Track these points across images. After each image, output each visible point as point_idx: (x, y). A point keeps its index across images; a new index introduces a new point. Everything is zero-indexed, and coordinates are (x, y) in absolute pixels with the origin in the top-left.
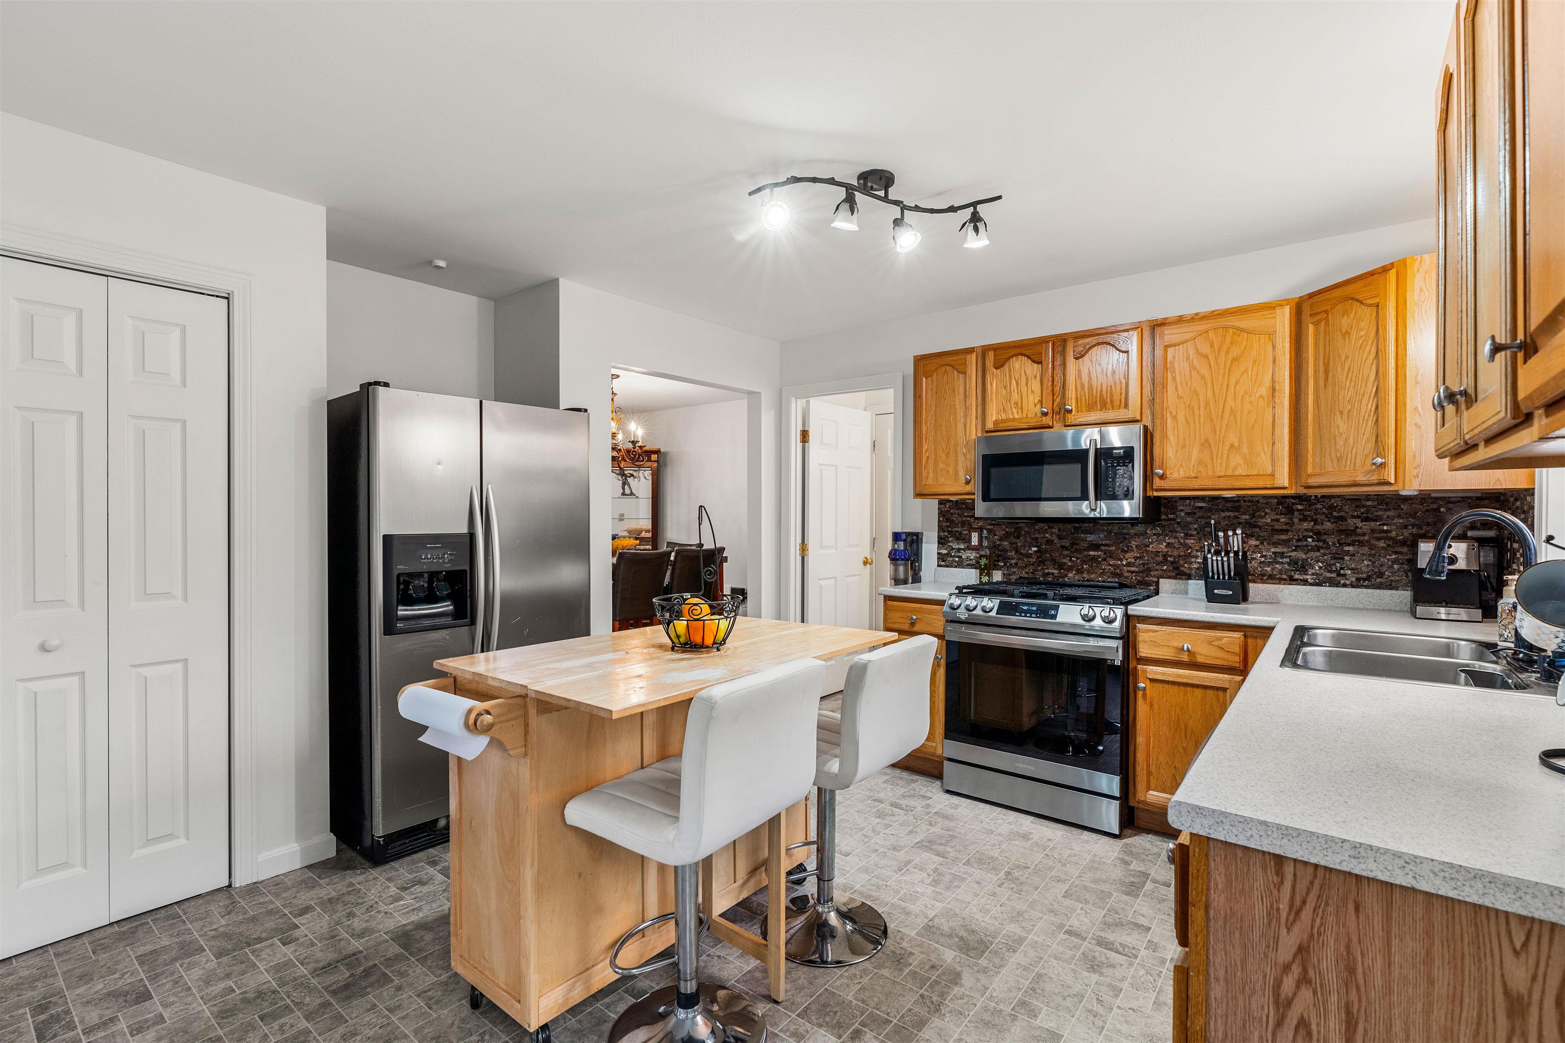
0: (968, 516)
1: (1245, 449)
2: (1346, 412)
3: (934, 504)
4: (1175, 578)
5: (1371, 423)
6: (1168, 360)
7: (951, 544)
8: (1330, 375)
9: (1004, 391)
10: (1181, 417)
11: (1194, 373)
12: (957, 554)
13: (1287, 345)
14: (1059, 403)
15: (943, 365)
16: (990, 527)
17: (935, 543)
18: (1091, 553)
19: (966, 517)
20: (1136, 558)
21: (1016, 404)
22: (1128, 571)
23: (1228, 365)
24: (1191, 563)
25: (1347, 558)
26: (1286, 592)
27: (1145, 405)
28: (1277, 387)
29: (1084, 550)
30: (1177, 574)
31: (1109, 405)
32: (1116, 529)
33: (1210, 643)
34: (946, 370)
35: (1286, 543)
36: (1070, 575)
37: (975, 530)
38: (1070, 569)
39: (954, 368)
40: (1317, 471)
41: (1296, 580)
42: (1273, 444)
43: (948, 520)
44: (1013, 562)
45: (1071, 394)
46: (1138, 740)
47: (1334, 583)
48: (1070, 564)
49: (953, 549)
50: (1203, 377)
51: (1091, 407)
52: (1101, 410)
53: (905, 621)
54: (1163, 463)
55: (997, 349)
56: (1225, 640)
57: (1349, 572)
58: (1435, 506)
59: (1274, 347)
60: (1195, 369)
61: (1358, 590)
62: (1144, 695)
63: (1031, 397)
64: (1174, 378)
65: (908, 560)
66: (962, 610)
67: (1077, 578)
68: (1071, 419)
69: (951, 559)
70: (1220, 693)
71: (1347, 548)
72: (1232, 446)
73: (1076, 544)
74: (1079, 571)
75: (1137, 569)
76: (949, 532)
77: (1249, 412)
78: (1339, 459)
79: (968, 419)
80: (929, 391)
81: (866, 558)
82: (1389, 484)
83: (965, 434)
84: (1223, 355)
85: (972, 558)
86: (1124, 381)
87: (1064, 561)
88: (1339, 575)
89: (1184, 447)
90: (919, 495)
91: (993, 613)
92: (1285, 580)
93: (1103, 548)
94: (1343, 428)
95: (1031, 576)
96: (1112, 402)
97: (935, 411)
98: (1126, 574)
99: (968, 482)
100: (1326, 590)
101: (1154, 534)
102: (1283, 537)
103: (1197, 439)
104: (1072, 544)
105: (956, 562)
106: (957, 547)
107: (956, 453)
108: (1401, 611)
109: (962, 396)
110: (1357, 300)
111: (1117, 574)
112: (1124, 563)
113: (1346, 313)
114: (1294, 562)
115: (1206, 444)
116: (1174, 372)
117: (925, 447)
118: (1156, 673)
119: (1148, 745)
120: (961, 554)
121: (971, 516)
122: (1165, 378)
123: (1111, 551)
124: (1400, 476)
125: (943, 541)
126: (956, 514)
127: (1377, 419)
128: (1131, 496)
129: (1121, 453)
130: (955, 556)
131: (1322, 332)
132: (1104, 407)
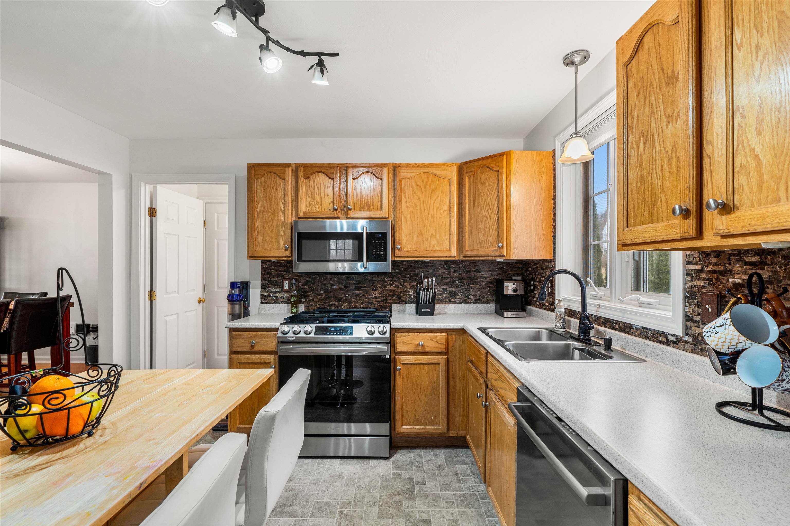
0: (281, 271)
1: (438, 237)
2: (484, 221)
3: (258, 263)
4: (399, 303)
5: (495, 227)
6: (402, 186)
7: (270, 289)
8: (476, 202)
9: (310, 194)
10: (408, 217)
11: (415, 195)
12: (275, 295)
13: (456, 185)
14: (343, 204)
15: (268, 172)
16: (296, 278)
17: (258, 288)
18: (356, 292)
20: (380, 294)
21: (318, 202)
22: (376, 301)
23: (430, 192)
24: (406, 295)
25: (471, 290)
26: (448, 307)
27: (391, 210)
28: (452, 207)
29: (352, 290)
30: (400, 302)
31: (371, 208)
32: (369, 278)
33: (432, 340)
34: (271, 176)
35: (448, 284)
36: (345, 305)
37: (287, 279)
38: (345, 301)
39: (277, 175)
40: (470, 249)
41: (452, 301)
42: (450, 235)
43: (268, 273)
44: (311, 298)
45: (350, 199)
46: (396, 399)
47: (467, 303)
48: (344, 298)
49: (271, 292)
50: (419, 198)
51: (361, 208)
52: (367, 210)
53: (247, 344)
54: (400, 242)
55: (306, 166)
56: (439, 337)
57: (472, 297)
58: (502, 266)
59: (450, 186)
60: (415, 192)
61: (476, 305)
62: (400, 373)
63: (327, 198)
64: (405, 196)
65: (241, 301)
66: (291, 334)
67: (348, 306)
68: (352, 214)
69: (271, 298)
70: (437, 366)
71: (471, 286)
72: (432, 235)
73: (348, 287)
74: (350, 303)
75: (380, 300)
76: (269, 281)
77: (440, 218)
78: (481, 243)
79: (287, 209)
80: (259, 189)
81: (200, 298)
82: (504, 256)
83: (285, 218)
84: (428, 186)
85: (284, 297)
86: (379, 195)
87: (341, 297)
88: (469, 298)
89: (410, 234)
90: (251, 257)
91: (312, 335)
92: (447, 302)
93: (362, 288)
94: (482, 229)
95: (322, 306)
96: (373, 206)
97: (263, 202)
98: (375, 303)
99: (286, 250)
100: (464, 306)
101: (389, 281)
102: (447, 281)
103: (416, 229)
104: (346, 287)
105: (274, 300)
106: (274, 290)
107: (278, 231)
108: (491, 314)
109: (282, 194)
110: (489, 168)
111: (370, 303)
112: (374, 296)
113: (483, 173)
114: (451, 293)
115: (420, 233)
116: (405, 193)
117: (256, 225)
118: (406, 359)
119: (401, 401)
120: (277, 295)
121: (284, 271)
122: (400, 196)
123: (366, 290)
124: (508, 253)
125: (265, 287)
126: (273, 269)
127: (498, 225)
128: (385, 260)
129: (380, 235)
130: (273, 296)
131: (472, 181)
132: (369, 209)
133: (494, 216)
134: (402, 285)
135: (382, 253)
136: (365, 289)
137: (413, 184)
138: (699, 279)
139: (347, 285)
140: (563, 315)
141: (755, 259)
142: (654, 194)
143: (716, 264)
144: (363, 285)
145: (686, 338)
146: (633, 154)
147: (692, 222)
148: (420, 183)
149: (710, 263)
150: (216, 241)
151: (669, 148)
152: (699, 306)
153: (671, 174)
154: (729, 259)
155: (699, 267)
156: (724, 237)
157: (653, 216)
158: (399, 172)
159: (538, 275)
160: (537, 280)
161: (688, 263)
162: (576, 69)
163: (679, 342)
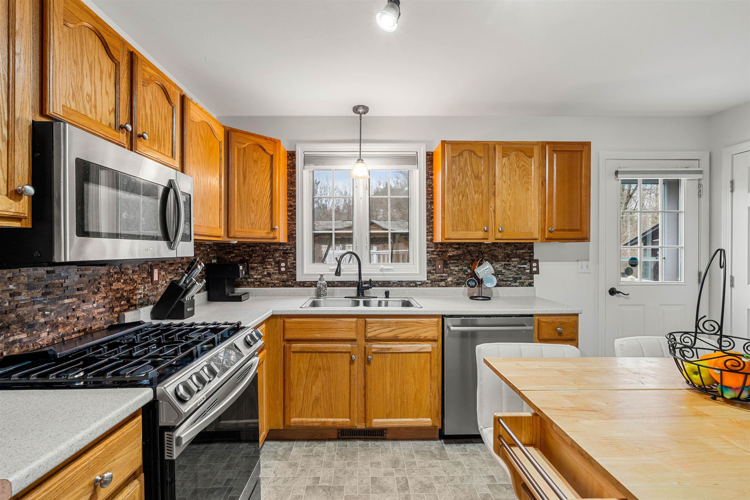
1: (213, 210)
2: (256, 201)
5: (268, 208)
8: (247, 178)
11: (199, 148)
13: (224, 152)
20: (104, 299)
22: (98, 313)
23: (209, 151)
40: (240, 229)
42: (220, 210)
51: (152, 143)
52: (158, 150)
59: (220, 150)
68: (141, 148)
75: (104, 310)
78: (252, 224)
84: (207, 142)
94: (254, 209)
96: (164, 146)
101: (115, 273)
110: (262, 148)
112: (95, 305)
113: (255, 150)
124: (279, 235)
127: (271, 208)
128: (190, 238)
132: (160, 147)
133: (267, 198)
134: (131, 280)
135: (189, 227)
136: (80, 292)
137: (198, 132)
138: (433, 254)
139: (48, 290)
141: (457, 246)
143: (441, 248)
145: (427, 281)
148: (203, 133)
149: (438, 248)
151: (476, 203)
152: (433, 266)
153: (476, 213)
154: (447, 246)
155: (433, 249)
157: (467, 228)
158: (188, 110)
159: (257, 256)
160: (255, 261)
161: (428, 247)
162: (361, 117)
163: (422, 284)
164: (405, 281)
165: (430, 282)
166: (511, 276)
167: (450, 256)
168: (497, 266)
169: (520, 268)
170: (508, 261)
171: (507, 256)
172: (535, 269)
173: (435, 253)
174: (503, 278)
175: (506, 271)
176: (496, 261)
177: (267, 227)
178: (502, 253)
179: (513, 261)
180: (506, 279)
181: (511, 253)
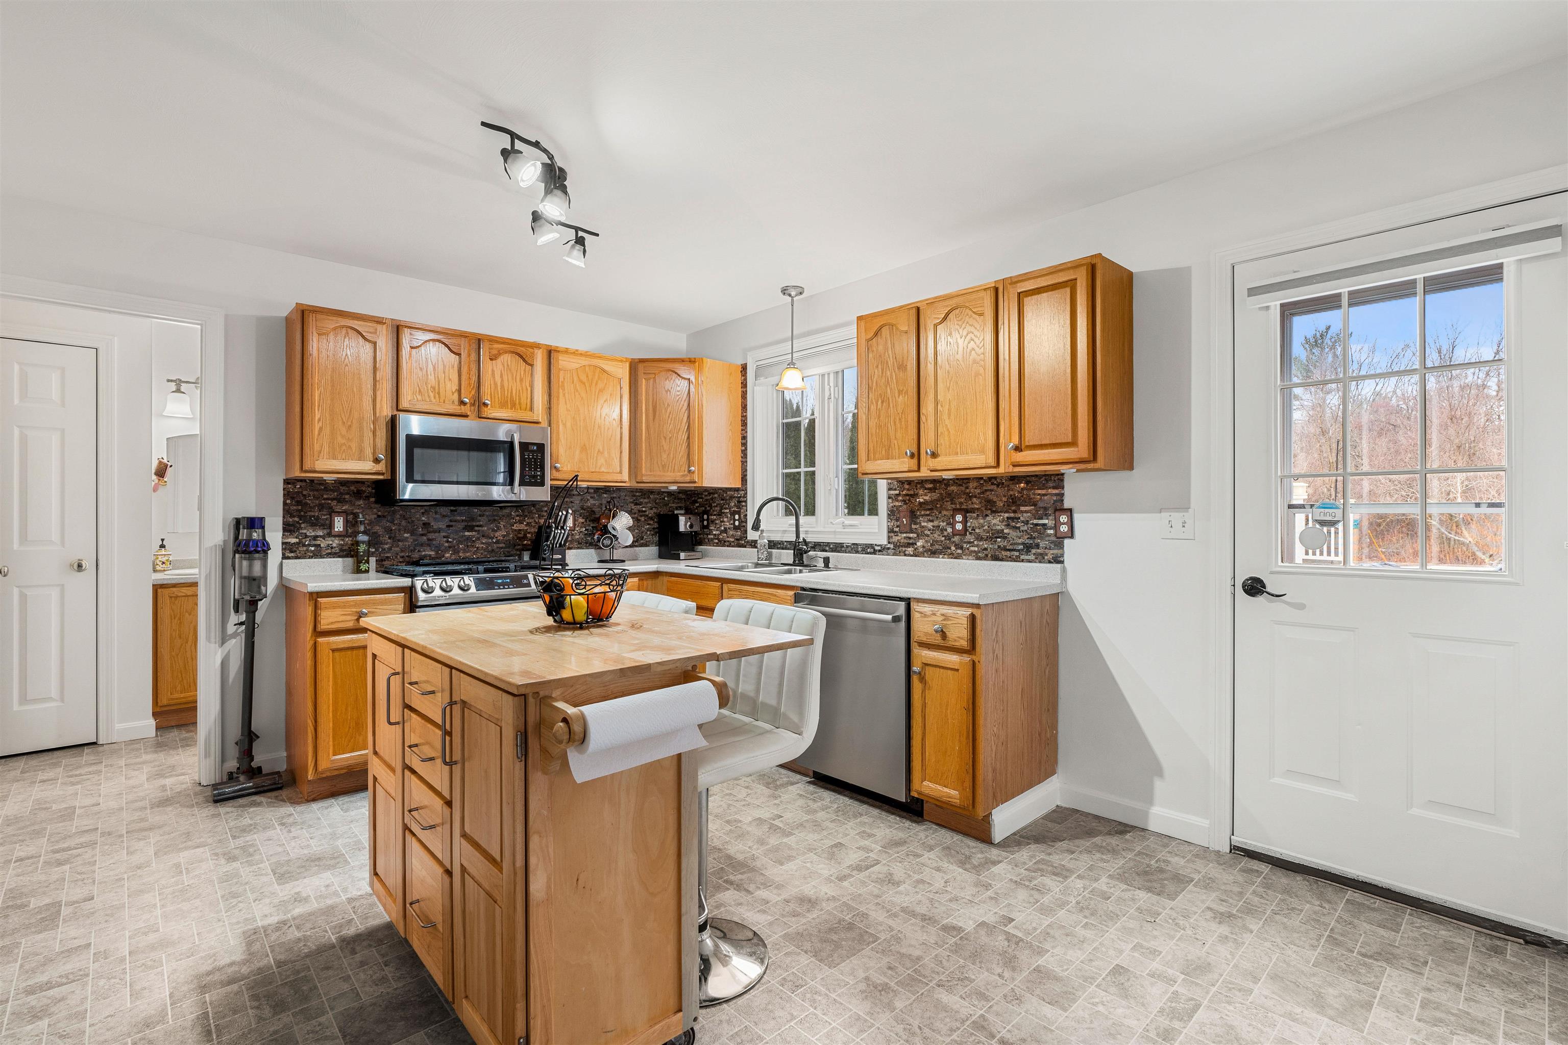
0: (327, 499)
1: (606, 454)
2: (668, 439)
5: (685, 445)
6: (560, 381)
7: (304, 531)
8: (657, 413)
9: (420, 374)
10: (569, 425)
11: (577, 394)
12: (313, 543)
13: (627, 387)
14: (475, 395)
15: (343, 326)
16: (358, 511)
17: (276, 531)
18: (467, 533)
19: (325, 499)
20: (504, 536)
21: (434, 388)
22: (499, 547)
23: (597, 394)
27: (545, 412)
28: (622, 416)
29: (460, 531)
31: (518, 406)
34: (346, 332)
37: (339, 514)
38: (447, 549)
39: (359, 333)
40: (648, 473)
42: (620, 454)
43: (299, 503)
44: (386, 546)
45: (486, 389)
48: (447, 544)
49: (306, 536)
50: (582, 398)
51: (503, 405)
52: (511, 409)
53: (349, 618)
54: (558, 458)
55: (413, 327)
59: (620, 387)
60: (577, 391)
63: (449, 385)
64: (564, 395)
67: (453, 557)
68: (487, 412)
69: (305, 548)
72: (599, 451)
75: (504, 545)
76: (300, 517)
77: (608, 429)
78: (664, 466)
82: (695, 482)
83: (374, 409)
84: (594, 384)
85: (334, 545)
86: (529, 389)
89: (570, 448)
91: (473, 590)
93: (476, 528)
94: (666, 447)
96: (520, 404)
97: (329, 375)
99: (379, 461)
101: (517, 516)
103: (579, 442)
104: (448, 526)
105: (312, 551)
106: (313, 534)
107: (361, 429)
109: (369, 366)
110: (676, 373)
111: (489, 551)
112: (494, 541)
113: (667, 377)
115: (584, 449)
116: (564, 390)
117: (318, 416)
120: (318, 542)
121: (332, 499)
122: (558, 393)
123: (483, 531)
124: (700, 478)
125: (292, 528)
126: (309, 495)
127: (689, 444)
128: (542, 484)
129: (535, 448)
130: (309, 545)
131: (651, 386)
132: (513, 406)
133: (682, 434)
135: (539, 473)
136: (480, 528)
137: (575, 379)
138: (897, 501)
139: (451, 524)
140: (767, 547)
141: (931, 486)
142: (889, 440)
143: (908, 490)
144: (478, 524)
145: (889, 546)
146: (873, 408)
147: (915, 461)
148: (583, 378)
149: (904, 489)
150: (16, 432)
151: (900, 411)
152: (897, 520)
153: (901, 428)
154: (916, 487)
155: (897, 492)
156: (932, 471)
157: (888, 455)
158: (558, 360)
159: (716, 506)
160: (715, 513)
161: (890, 489)
162: (792, 300)
163: (883, 550)
164: (860, 545)
165: (892, 546)
166: (1020, 541)
167: (920, 503)
168: (994, 522)
169: (1037, 525)
170: (1015, 512)
171: (1013, 503)
172: (1064, 528)
173: (900, 498)
174: (1005, 543)
175: (1011, 531)
176: (993, 512)
177: (683, 469)
178: (1005, 496)
179: (1022, 512)
180: (1011, 547)
181: (1020, 495)
